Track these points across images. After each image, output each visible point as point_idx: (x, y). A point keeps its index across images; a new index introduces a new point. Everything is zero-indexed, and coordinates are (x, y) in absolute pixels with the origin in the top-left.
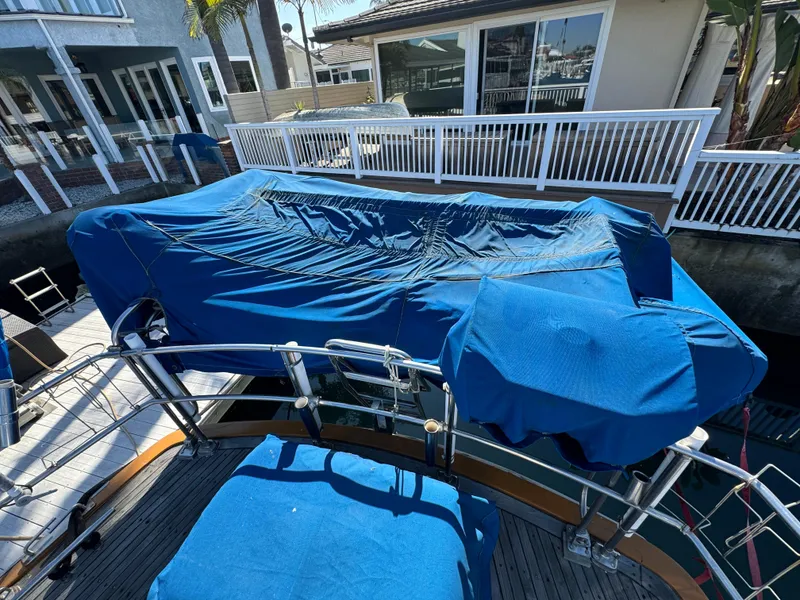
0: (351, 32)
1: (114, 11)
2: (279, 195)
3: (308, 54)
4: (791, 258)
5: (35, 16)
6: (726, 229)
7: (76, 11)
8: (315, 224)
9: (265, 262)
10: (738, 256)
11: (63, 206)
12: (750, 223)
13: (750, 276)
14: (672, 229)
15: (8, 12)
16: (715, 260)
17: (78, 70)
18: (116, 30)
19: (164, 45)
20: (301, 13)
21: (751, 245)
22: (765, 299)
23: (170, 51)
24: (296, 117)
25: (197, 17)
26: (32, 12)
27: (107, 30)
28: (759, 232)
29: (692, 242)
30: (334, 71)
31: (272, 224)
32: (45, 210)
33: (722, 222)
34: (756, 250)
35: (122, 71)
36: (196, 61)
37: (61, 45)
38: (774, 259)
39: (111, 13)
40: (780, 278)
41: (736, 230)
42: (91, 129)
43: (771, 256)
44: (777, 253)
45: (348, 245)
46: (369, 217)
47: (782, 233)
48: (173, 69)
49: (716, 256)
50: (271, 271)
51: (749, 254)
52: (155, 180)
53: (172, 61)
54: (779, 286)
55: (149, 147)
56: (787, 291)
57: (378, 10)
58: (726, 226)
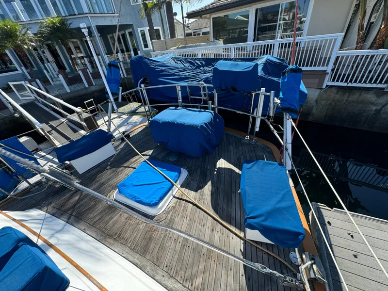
0: (201, 13)
1: (112, 11)
2: (176, 58)
3: (184, 25)
4: (378, 96)
5: (88, 15)
6: (350, 85)
7: (98, 12)
8: (185, 65)
9: (173, 72)
10: (355, 97)
11: (93, 85)
12: (360, 82)
13: (361, 105)
14: (327, 86)
15: (75, 15)
16: (346, 99)
17: (99, 35)
18: (112, 18)
19: (128, 23)
20: (182, 7)
21: (360, 91)
22: (368, 116)
23: (130, 26)
24: (178, 48)
25: (144, 11)
26: (87, 13)
27: (109, 19)
28: (364, 85)
29: (335, 91)
30: (194, 33)
31: (174, 64)
32: (87, 86)
33: (348, 82)
34: (363, 93)
35: (111, 35)
36: (139, 29)
37: (95, 25)
38: (371, 97)
39: (111, 12)
40: (374, 106)
41: (354, 85)
42: (101, 57)
43: (369, 96)
44: (372, 94)
45: (194, 69)
46: (201, 63)
47: (374, 86)
48: (131, 34)
49: (346, 97)
50: (174, 74)
51: (360, 95)
52: (122, 77)
53: (130, 30)
54: (374, 109)
55: (121, 63)
56: (378, 112)
57: (213, 4)
58: (350, 84)
